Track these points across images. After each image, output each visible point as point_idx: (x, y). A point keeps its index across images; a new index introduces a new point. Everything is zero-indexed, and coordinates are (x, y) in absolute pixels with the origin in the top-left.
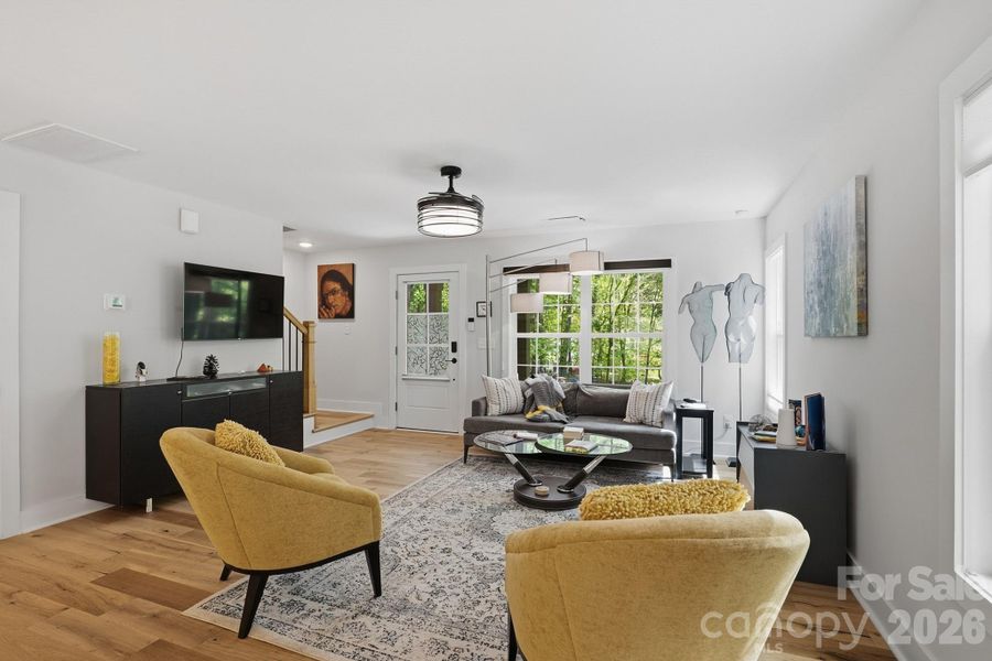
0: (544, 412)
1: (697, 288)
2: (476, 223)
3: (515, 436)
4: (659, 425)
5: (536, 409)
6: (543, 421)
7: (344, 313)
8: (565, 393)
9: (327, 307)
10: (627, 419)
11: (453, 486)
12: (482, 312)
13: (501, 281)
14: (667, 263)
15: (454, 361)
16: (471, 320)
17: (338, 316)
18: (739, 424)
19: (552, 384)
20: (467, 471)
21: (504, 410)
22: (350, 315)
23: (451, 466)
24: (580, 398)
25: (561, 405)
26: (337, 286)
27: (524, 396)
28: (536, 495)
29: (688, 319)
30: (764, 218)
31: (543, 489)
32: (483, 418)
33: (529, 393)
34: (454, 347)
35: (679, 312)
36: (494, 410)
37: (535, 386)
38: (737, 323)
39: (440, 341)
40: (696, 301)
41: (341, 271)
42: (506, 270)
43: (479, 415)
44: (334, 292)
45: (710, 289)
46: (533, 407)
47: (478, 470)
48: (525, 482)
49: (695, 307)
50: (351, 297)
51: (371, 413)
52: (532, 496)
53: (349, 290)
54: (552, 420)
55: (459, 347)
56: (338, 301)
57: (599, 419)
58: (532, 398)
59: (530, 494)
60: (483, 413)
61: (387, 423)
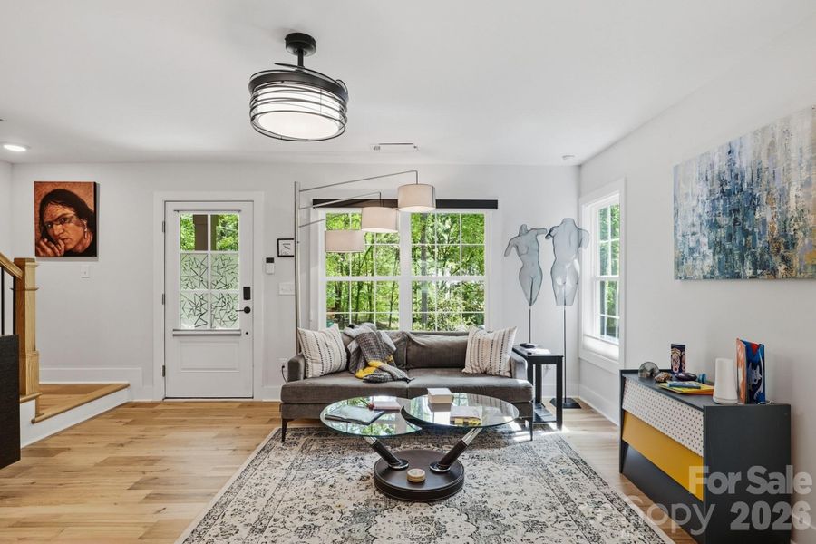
0: (381, 369)
1: (523, 231)
2: (337, 116)
3: (371, 408)
4: (508, 374)
5: (367, 365)
6: (384, 380)
7: (80, 248)
8: (395, 344)
9: (51, 240)
10: (467, 369)
11: (283, 483)
12: (283, 251)
13: (309, 215)
14: (493, 204)
15: (247, 310)
16: (270, 260)
17: (70, 253)
18: (623, 372)
19: (379, 335)
20: (292, 454)
21: (327, 369)
22: (91, 251)
23: (266, 450)
24: (413, 349)
25: (392, 358)
26: (69, 212)
27: (347, 350)
28: (411, 483)
29: (515, 262)
30: (580, 166)
31: (417, 473)
32: (301, 381)
33: (353, 346)
34: (247, 293)
35: (505, 255)
36: (315, 369)
37: (359, 338)
38: (564, 266)
39: (227, 286)
40: (523, 243)
41: (76, 191)
42: (316, 202)
43: (297, 379)
44: (63, 220)
45: (535, 232)
46: (361, 364)
47: (305, 450)
48: (386, 465)
49: (523, 250)
50: (93, 226)
51: (126, 382)
52: (405, 485)
53: (89, 218)
54: (394, 378)
55: (254, 293)
56: (72, 232)
57: (438, 371)
58: (359, 351)
59: (398, 481)
60: (302, 376)
61: (151, 393)
